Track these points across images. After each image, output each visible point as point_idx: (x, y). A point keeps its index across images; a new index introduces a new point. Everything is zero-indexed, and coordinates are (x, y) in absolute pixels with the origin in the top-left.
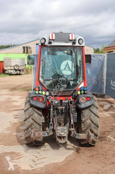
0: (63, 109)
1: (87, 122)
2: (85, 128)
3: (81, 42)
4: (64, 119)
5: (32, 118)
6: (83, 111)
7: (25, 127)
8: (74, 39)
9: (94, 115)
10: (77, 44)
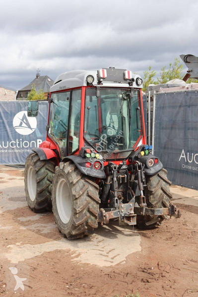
0: (124, 177)
1: (157, 193)
2: (155, 202)
3: (139, 82)
4: (122, 192)
5: (88, 193)
6: (151, 179)
7: (79, 209)
8: (131, 78)
9: (164, 183)
10: (134, 85)
